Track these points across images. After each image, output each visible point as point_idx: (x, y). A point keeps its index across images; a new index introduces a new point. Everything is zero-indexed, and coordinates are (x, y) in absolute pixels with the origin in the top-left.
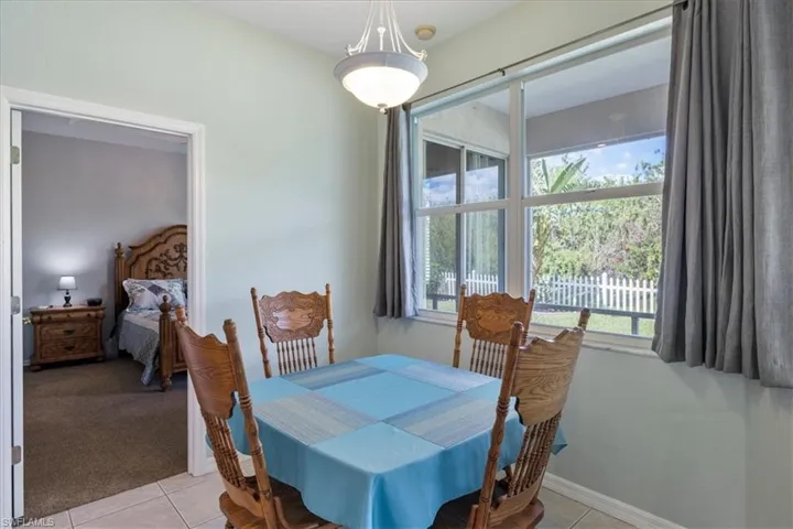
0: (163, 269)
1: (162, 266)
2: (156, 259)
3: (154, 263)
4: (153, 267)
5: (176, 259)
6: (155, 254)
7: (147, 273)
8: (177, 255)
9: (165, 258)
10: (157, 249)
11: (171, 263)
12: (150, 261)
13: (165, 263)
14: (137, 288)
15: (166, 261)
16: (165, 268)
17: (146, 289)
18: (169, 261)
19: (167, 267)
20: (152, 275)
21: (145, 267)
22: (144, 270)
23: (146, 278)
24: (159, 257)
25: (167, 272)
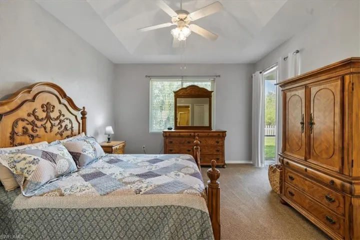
0: (30, 132)
1: (30, 127)
2: (23, 120)
3: (21, 124)
4: (19, 129)
5: (42, 119)
6: (23, 113)
7: (12, 138)
8: (44, 115)
9: (32, 118)
10: (24, 106)
11: (39, 123)
12: (15, 123)
13: (33, 123)
14: (24, 159)
15: (33, 122)
16: (33, 130)
17: (40, 158)
18: (37, 122)
19: (35, 128)
20: (18, 139)
21: (10, 130)
22: (9, 135)
23: (13, 144)
24: (26, 117)
25: (34, 134)
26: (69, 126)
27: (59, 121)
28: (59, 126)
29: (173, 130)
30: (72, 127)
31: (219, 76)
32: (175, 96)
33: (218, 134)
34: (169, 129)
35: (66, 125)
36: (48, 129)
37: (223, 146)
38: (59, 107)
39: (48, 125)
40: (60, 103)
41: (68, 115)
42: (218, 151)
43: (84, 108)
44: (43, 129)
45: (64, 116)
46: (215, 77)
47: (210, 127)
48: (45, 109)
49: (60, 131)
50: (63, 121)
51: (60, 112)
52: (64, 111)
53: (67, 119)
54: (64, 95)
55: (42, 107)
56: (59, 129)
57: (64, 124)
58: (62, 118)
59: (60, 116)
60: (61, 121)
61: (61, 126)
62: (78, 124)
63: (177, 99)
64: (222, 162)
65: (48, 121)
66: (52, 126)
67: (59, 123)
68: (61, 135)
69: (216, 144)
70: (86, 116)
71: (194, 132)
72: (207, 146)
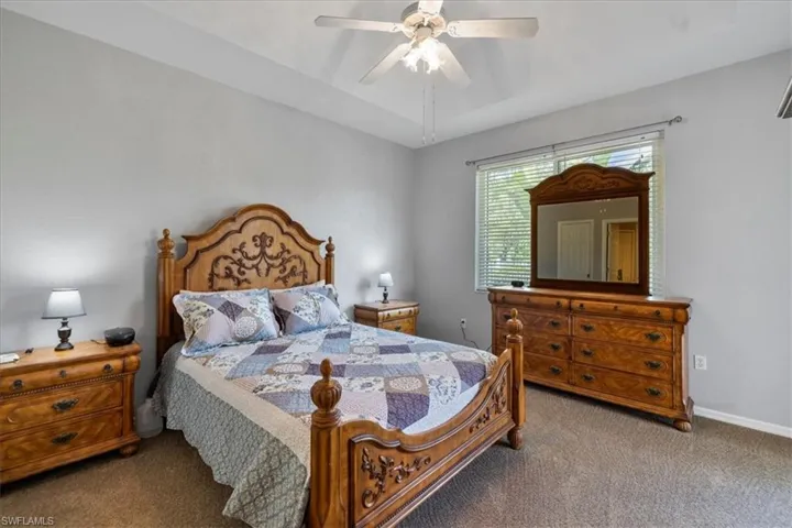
0: (236, 273)
1: (235, 268)
2: (226, 257)
3: (223, 264)
4: (221, 270)
5: (255, 258)
6: (225, 248)
7: (211, 280)
8: (257, 251)
9: (238, 255)
10: (228, 240)
11: (248, 263)
12: (216, 261)
13: (239, 263)
14: (198, 308)
15: (240, 260)
16: (239, 271)
17: (215, 310)
18: (245, 261)
19: (243, 269)
20: (220, 283)
21: (209, 271)
22: (207, 276)
23: (211, 288)
24: (230, 253)
25: (241, 278)
26: (300, 269)
27: (280, 260)
28: (281, 268)
29: (526, 289)
30: (305, 271)
31: (678, 119)
32: (531, 201)
33: (655, 309)
34: (515, 284)
35: (294, 267)
36: (263, 271)
37: (675, 352)
38: (279, 239)
39: (263, 266)
40: (283, 233)
41: (296, 250)
42: (653, 366)
43: (330, 239)
44: (254, 270)
45: (289, 252)
46: (666, 126)
47: (641, 288)
48: (258, 242)
49: (282, 276)
50: (289, 260)
51: (282, 245)
52: (290, 244)
53: (295, 257)
54: (289, 222)
55: (254, 240)
56: (280, 272)
57: (289, 266)
58: (286, 255)
59: (282, 253)
60: (284, 261)
61: (285, 269)
62: (316, 266)
63: (539, 207)
64: (672, 408)
65: (263, 261)
66: (270, 267)
67: (281, 264)
68: (285, 282)
69: (645, 342)
70: (334, 252)
71: (571, 298)
72: (612, 344)
